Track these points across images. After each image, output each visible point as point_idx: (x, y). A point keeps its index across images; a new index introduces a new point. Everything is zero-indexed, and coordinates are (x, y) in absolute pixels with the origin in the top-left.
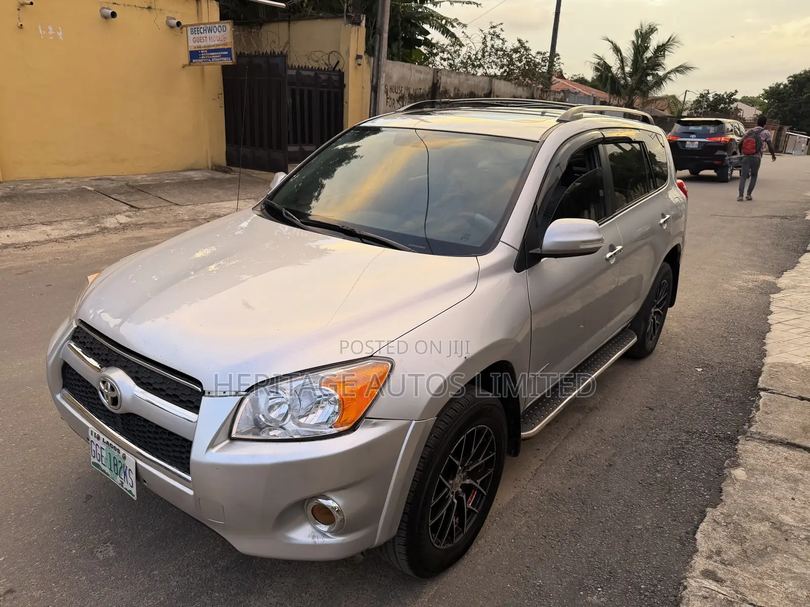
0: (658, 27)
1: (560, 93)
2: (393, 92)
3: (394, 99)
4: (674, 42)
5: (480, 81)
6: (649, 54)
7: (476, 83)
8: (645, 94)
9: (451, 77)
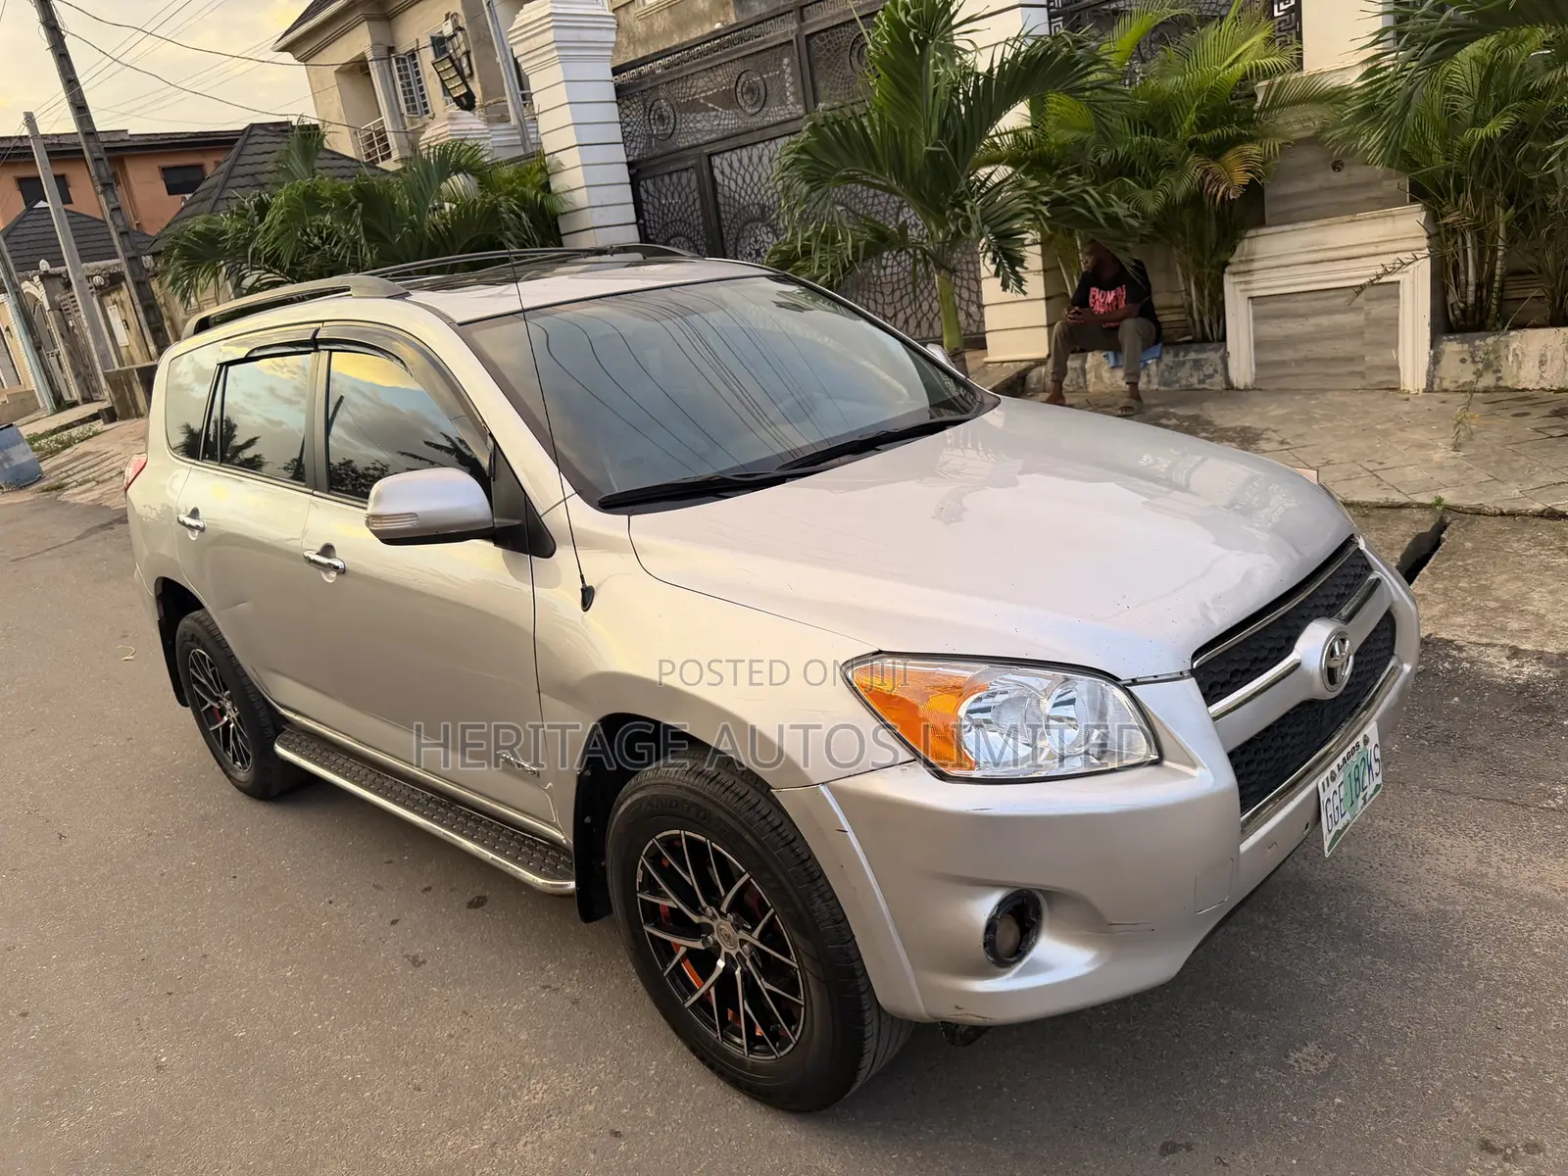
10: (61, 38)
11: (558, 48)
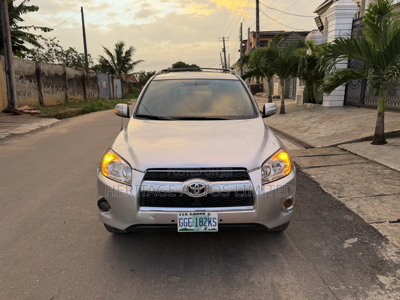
0: (124, 43)
1: (94, 73)
2: (16, 74)
3: (17, 78)
4: (133, 49)
5: (59, 68)
6: (124, 55)
7: (57, 68)
8: (126, 72)
9: (44, 66)
10: (259, 11)
11: (336, 15)
